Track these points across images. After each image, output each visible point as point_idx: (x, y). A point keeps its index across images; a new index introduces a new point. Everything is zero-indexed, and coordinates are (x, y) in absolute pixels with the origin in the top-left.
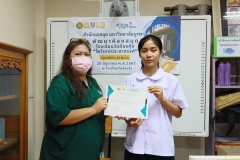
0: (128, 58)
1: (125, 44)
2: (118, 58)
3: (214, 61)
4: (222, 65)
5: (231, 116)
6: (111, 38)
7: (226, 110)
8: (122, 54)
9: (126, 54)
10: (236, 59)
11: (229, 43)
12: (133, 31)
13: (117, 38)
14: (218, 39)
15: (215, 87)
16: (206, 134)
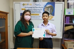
0: (39, 15)
1: (38, 10)
2: (36, 15)
3: (65, 16)
4: (67, 17)
6: (34, 9)
7: (68, 31)
8: (37, 13)
9: (38, 13)
10: (71, 15)
11: (69, 11)
13: (35, 8)
14: (66, 9)
15: (64, 24)
16: (61, 38)
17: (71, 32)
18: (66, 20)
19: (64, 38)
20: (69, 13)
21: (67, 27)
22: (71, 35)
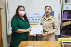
0: (37, 25)
3: (63, 11)
4: (65, 12)
5: (67, 28)
7: (66, 27)
10: (69, 10)
11: (67, 5)
12: (39, 16)
14: (64, 4)
15: (62, 19)
16: (59, 34)
17: (69, 28)
18: (64, 15)
19: (62, 34)
20: (67, 8)
21: (64, 23)
22: (69, 31)
